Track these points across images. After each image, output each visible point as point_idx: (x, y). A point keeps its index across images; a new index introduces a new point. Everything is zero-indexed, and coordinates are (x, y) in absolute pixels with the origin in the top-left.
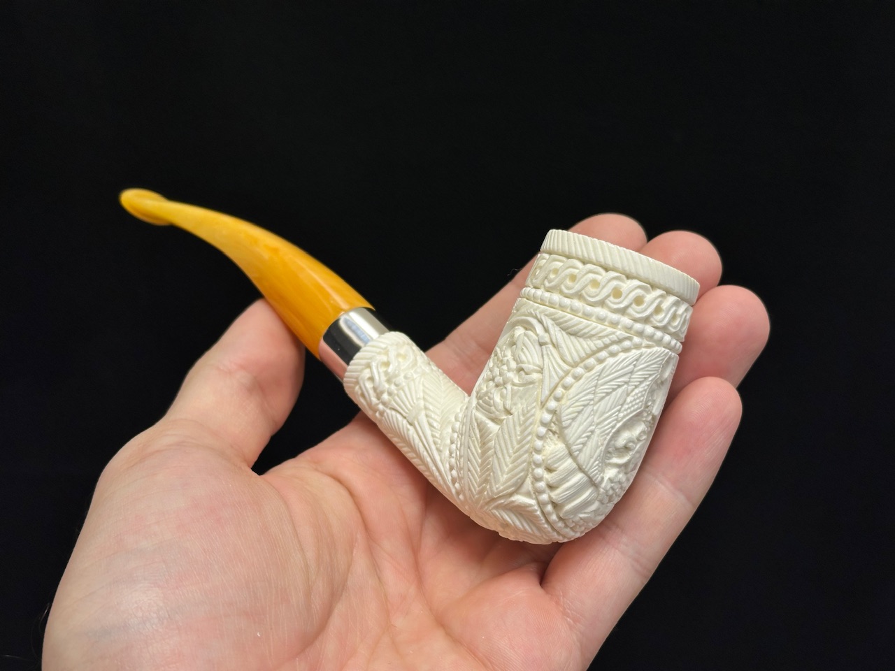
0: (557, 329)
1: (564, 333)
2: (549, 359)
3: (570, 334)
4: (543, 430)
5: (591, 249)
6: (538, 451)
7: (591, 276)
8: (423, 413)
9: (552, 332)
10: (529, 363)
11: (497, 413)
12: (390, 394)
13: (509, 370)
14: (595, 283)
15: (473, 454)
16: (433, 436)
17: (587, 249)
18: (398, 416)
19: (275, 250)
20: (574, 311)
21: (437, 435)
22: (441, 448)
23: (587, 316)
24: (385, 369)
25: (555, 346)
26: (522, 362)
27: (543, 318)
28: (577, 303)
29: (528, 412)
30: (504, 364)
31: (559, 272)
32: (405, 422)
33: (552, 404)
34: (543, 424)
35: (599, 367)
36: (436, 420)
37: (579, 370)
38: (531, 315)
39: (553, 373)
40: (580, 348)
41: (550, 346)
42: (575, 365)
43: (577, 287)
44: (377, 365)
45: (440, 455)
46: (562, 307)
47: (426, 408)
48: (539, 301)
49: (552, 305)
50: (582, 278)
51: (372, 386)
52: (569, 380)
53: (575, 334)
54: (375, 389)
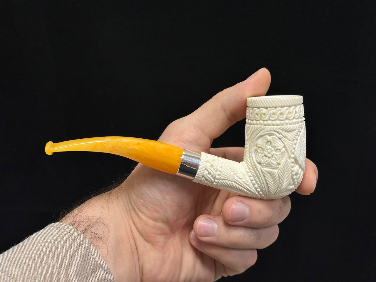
0: (284, 132)
1: (287, 133)
2: (286, 142)
3: (288, 132)
4: (293, 165)
5: (284, 102)
6: (293, 171)
7: (287, 111)
8: (235, 175)
9: (283, 133)
10: (278, 146)
11: (276, 166)
12: (219, 175)
13: (272, 151)
14: (289, 113)
15: (269, 182)
16: (243, 182)
17: (282, 103)
18: (226, 181)
19: (138, 144)
20: (287, 124)
21: (245, 180)
22: (249, 184)
23: (291, 124)
24: (213, 168)
25: (286, 137)
26: (276, 147)
27: (278, 130)
28: (287, 121)
29: (287, 161)
30: (268, 150)
31: (276, 113)
32: (230, 182)
33: (292, 156)
34: (292, 163)
35: (299, 138)
36: (241, 176)
37: (295, 141)
38: (272, 131)
39: (290, 146)
40: (293, 135)
41: (283, 138)
42: (294, 140)
43: (285, 116)
44: (209, 168)
45: (249, 186)
46: (282, 124)
47: (235, 174)
48: (271, 125)
49: (278, 125)
50: (285, 113)
51: (210, 176)
52: (294, 146)
53: (291, 131)
54: (212, 176)
